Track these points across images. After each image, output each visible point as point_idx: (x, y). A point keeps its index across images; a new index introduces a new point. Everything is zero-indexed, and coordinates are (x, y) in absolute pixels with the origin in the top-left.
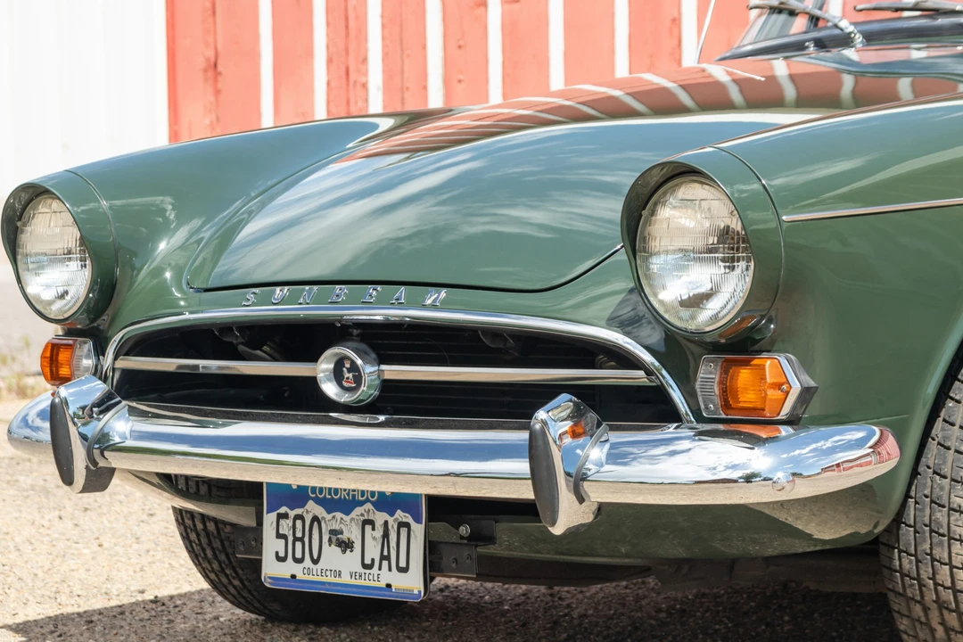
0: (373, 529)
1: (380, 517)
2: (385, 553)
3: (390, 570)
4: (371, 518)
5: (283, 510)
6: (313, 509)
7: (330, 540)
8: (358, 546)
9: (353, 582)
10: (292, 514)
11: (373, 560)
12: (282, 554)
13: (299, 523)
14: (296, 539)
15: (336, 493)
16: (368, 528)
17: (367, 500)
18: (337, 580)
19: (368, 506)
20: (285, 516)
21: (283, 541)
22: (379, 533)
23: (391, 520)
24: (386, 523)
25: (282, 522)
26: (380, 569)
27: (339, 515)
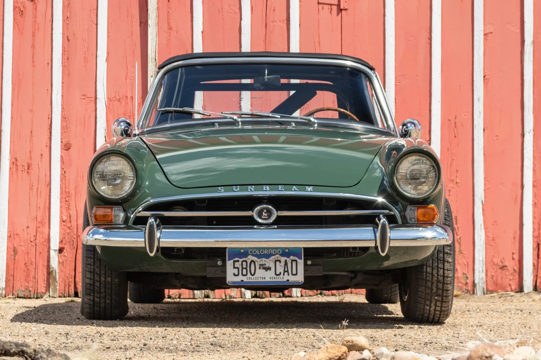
0: (280, 263)
1: (283, 259)
2: (286, 270)
3: (288, 275)
4: (279, 259)
5: (236, 259)
6: (250, 258)
7: (260, 268)
8: (273, 269)
9: (271, 280)
10: (241, 260)
11: (280, 273)
12: (236, 273)
13: (244, 263)
14: (243, 268)
15: (262, 252)
16: (278, 263)
17: (277, 254)
18: (264, 280)
19: (278, 255)
20: (238, 261)
21: (237, 270)
22: (283, 264)
23: (288, 260)
24: (286, 261)
25: (236, 263)
26: (284, 275)
27: (264, 259)
